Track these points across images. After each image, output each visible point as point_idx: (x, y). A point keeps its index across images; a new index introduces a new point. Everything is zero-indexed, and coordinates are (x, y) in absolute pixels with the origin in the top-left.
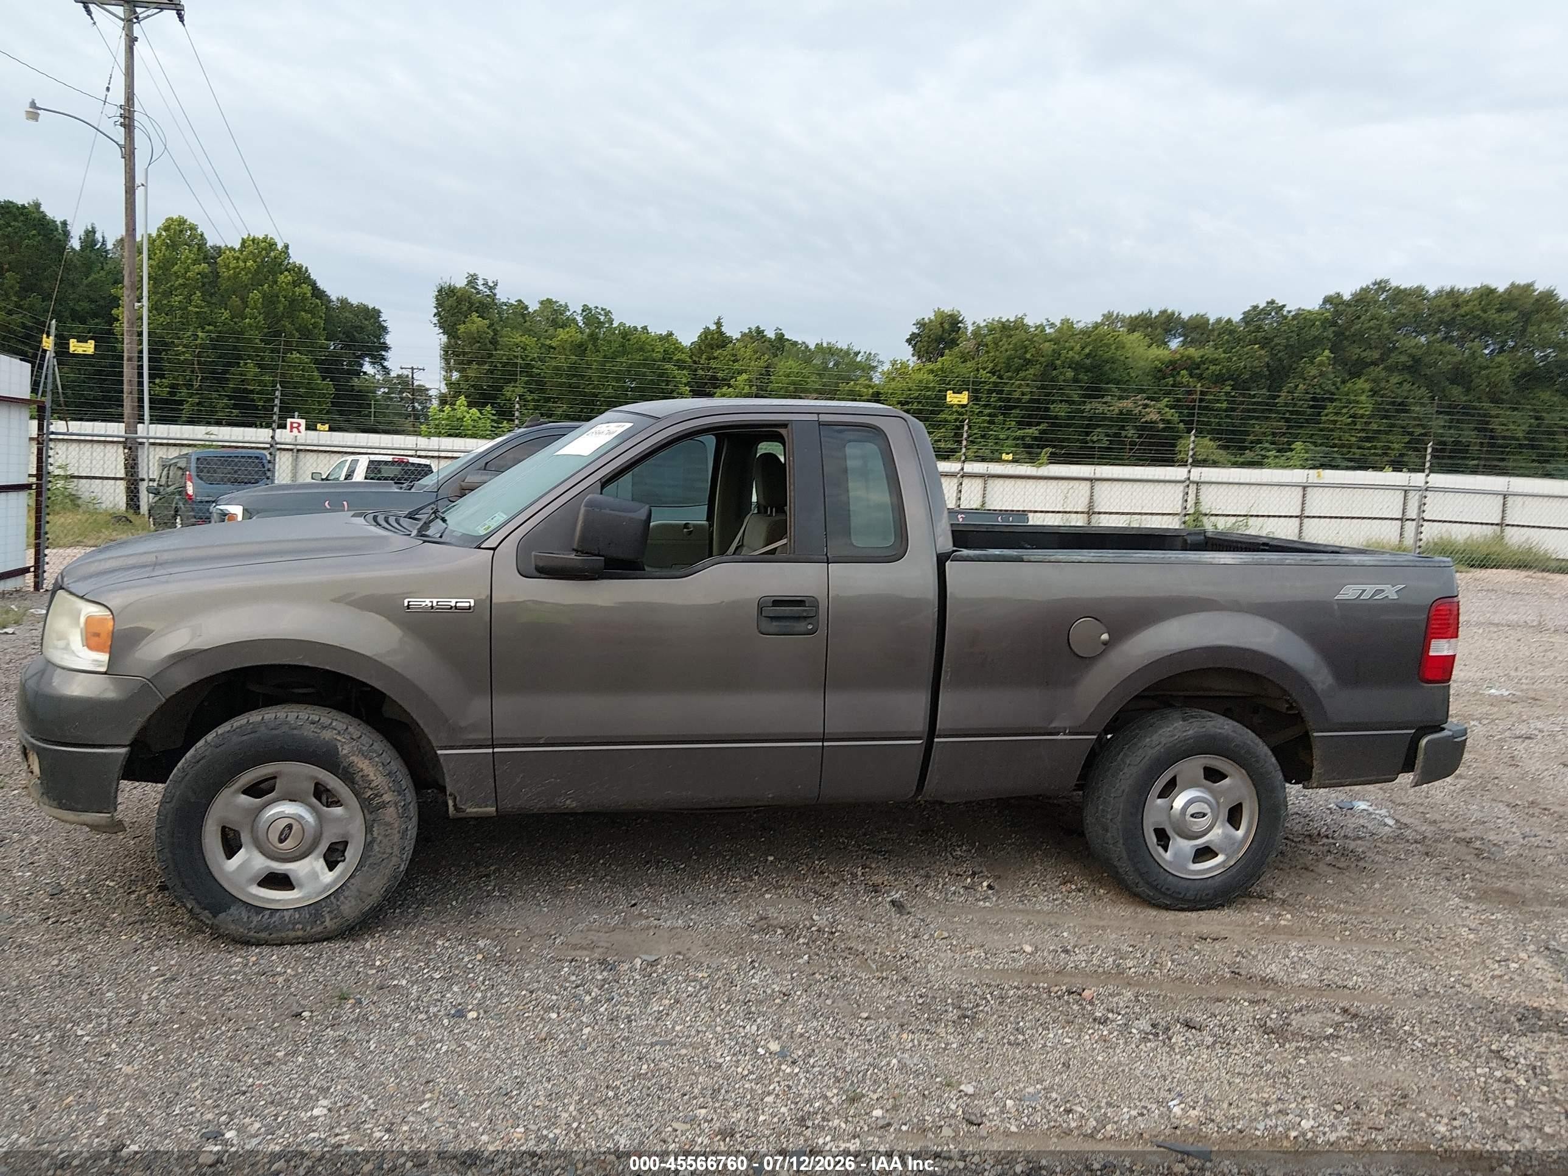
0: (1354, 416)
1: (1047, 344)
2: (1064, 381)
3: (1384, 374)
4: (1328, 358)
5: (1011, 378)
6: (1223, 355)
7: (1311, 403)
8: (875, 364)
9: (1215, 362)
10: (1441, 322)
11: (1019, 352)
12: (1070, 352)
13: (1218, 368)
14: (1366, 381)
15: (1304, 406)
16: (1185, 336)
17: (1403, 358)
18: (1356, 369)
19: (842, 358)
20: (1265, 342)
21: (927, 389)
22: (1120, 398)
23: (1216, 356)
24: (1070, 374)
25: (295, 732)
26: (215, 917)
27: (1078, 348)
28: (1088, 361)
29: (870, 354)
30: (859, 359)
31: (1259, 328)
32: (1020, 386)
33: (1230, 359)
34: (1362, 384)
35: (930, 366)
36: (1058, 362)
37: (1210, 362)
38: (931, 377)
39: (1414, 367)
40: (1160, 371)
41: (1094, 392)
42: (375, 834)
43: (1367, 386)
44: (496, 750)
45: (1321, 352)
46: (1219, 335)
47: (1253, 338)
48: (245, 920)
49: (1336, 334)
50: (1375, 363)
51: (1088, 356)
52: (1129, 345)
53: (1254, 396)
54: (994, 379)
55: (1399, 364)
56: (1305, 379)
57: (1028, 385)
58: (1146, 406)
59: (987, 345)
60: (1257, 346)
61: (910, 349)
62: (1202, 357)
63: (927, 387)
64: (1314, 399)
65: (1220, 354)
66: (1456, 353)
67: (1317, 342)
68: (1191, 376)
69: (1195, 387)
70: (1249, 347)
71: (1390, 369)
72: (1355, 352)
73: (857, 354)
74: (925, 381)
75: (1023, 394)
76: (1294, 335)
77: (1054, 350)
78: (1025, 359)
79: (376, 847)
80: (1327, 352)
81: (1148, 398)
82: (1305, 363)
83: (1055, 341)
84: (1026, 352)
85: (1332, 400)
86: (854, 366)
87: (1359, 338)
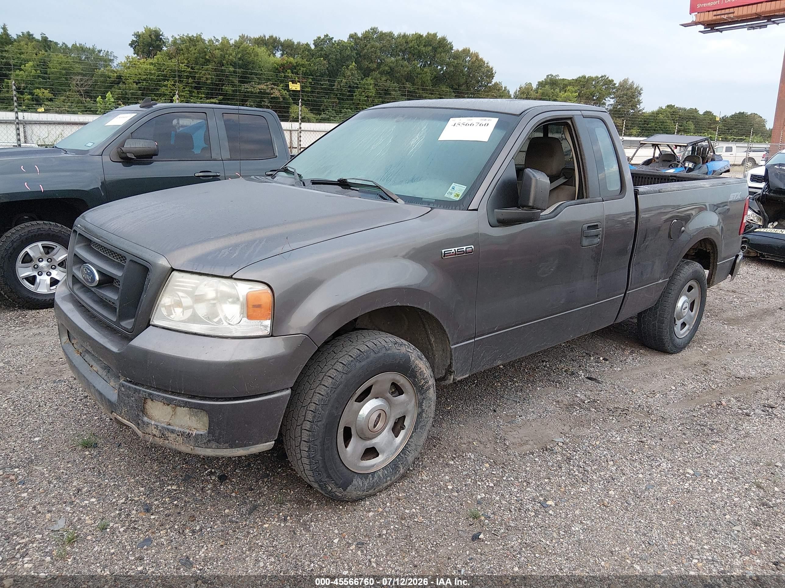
0: (367, 97)
1: (217, 51)
2: (229, 72)
3: (379, 76)
4: (355, 66)
5: (199, 69)
6: (306, 63)
7: (349, 89)
8: (112, 58)
9: (303, 66)
10: (401, 50)
11: (201, 55)
12: (231, 56)
13: (305, 69)
14: (372, 79)
15: (346, 91)
16: (283, 51)
17: (387, 68)
18: (367, 73)
19: (91, 54)
20: (326, 57)
21: (151, 74)
22: (259, 84)
23: (303, 63)
24: (232, 69)
25: (389, 352)
26: (345, 490)
27: (234, 54)
28: (241, 62)
29: (108, 52)
30: (101, 55)
31: (322, 49)
32: (205, 74)
33: (310, 65)
34: (370, 81)
35: (150, 60)
36: (224, 62)
37: (301, 66)
38: (152, 67)
39: (391, 73)
40: (277, 69)
41: (244, 80)
42: (424, 407)
43: (372, 82)
44: (476, 339)
45: (351, 63)
46: (303, 51)
47: (320, 54)
48: (361, 485)
49: (357, 54)
50: (374, 70)
51: (240, 59)
52: (259, 54)
53: (322, 85)
54: (189, 69)
55: (385, 71)
56: (345, 77)
57: (209, 74)
58: (272, 89)
59: (182, 50)
60: (322, 58)
61: (132, 50)
62: (296, 63)
63: (150, 73)
64: (350, 87)
65: (305, 62)
66: (407, 67)
67: (349, 58)
68: (292, 73)
69: (295, 79)
70: (318, 59)
71: (381, 73)
72: (366, 63)
73: (100, 51)
74: (148, 69)
75: (207, 79)
76: (338, 53)
77: (221, 54)
78: (206, 59)
79: (424, 415)
80: (354, 63)
81: (273, 84)
82: (344, 68)
83: (221, 49)
84: (206, 55)
85: (357, 88)
86: (98, 59)
87: (367, 57)
